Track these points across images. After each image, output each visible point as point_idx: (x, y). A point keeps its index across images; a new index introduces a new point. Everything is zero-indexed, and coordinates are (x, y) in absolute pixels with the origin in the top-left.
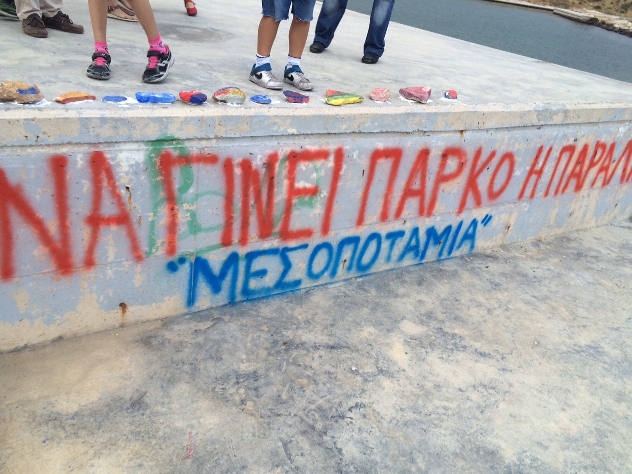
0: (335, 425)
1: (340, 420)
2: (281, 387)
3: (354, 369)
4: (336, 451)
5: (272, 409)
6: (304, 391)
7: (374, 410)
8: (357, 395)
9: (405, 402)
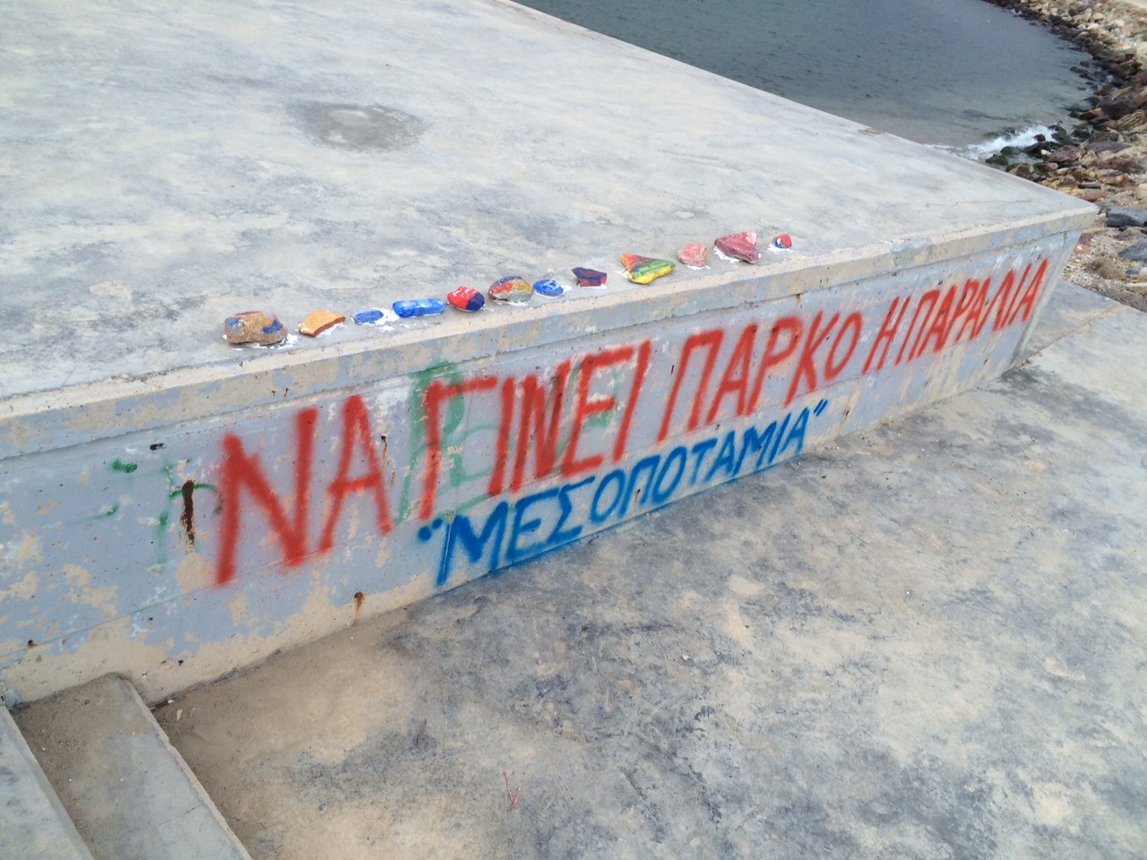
0: (683, 741)
1: (688, 734)
2: (599, 695)
3: (686, 657)
4: (694, 777)
5: (598, 728)
6: (631, 698)
7: (727, 715)
8: (700, 696)
9: (762, 699)
